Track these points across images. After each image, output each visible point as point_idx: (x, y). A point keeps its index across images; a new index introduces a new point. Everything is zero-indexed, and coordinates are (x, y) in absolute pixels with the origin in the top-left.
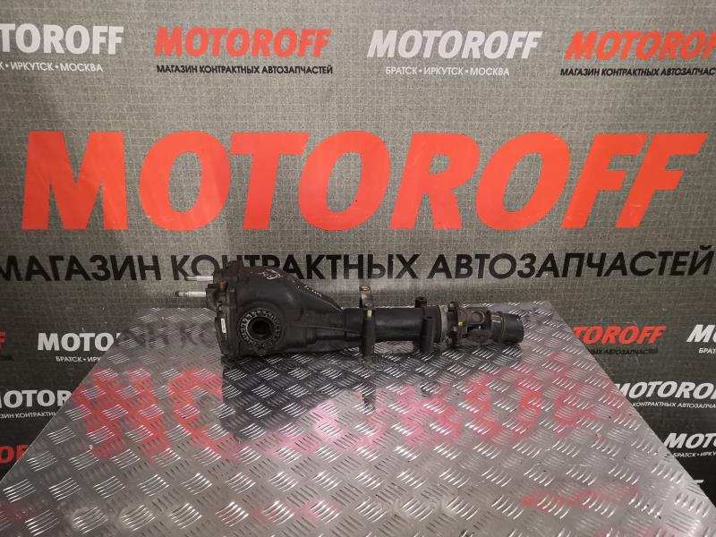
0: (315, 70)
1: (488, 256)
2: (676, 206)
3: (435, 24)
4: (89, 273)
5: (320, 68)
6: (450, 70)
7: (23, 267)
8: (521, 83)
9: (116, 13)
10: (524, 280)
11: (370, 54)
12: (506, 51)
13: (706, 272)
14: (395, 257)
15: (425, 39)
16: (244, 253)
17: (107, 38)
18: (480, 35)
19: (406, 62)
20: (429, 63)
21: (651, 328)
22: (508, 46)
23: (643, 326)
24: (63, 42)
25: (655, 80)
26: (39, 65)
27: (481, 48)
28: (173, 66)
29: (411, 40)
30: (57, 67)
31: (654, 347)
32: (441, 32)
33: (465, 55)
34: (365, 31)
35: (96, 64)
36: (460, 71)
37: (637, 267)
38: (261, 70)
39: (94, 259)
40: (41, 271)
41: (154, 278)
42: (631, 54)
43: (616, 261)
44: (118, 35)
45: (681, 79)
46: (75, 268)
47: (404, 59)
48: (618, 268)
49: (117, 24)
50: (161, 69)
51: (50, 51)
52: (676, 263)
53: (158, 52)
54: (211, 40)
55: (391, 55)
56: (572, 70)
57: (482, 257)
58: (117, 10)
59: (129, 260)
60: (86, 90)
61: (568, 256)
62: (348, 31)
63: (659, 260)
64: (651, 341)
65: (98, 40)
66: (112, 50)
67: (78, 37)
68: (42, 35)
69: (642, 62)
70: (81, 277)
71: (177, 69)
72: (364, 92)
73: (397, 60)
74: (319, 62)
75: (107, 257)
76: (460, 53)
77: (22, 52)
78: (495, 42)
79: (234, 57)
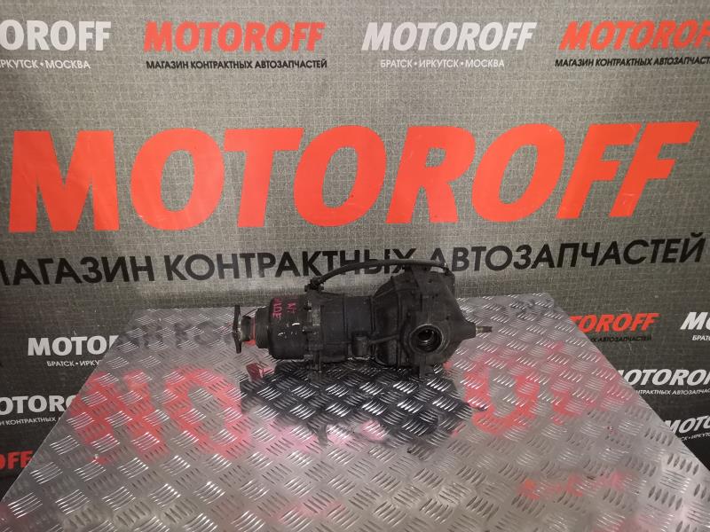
0: (309, 64)
1: (484, 249)
2: (668, 194)
3: (429, 16)
4: (80, 275)
5: (314, 62)
7: (11, 271)
8: (516, 74)
9: (103, 8)
10: (520, 272)
11: (365, 47)
12: (501, 42)
13: (698, 259)
14: (391, 251)
15: (420, 32)
16: (239, 252)
17: (94, 34)
18: (475, 27)
19: (401, 55)
20: (424, 55)
21: (644, 315)
22: (503, 37)
23: (636, 313)
24: (48, 39)
25: (648, 69)
26: (24, 63)
28: (162, 62)
29: (406, 33)
30: (42, 64)
31: (646, 334)
32: (436, 24)
33: (460, 47)
34: (360, 24)
35: (83, 60)
36: (455, 63)
37: (630, 255)
38: (253, 64)
39: (84, 261)
40: (30, 275)
41: (147, 279)
42: (625, 44)
43: (609, 250)
44: (105, 30)
45: (673, 69)
46: (65, 270)
47: (398, 52)
48: (612, 257)
49: (104, 20)
50: (150, 65)
51: (34, 48)
52: (668, 250)
53: (147, 47)
54: (202, 35)
55: (386, 47)
56: (566, 61)
57: (478, 250)
58: (104, 4)
59: (121, 261)
60: (73, 88)
61: (564, 247)
62: (342, 24)
63: (651, 248)
64: (643, 328)
65: (85, 36)
66: (99, 46)
67: (63, 32)
68: (25, 31)
69: (636, 52)
70: (71, 280)
71: (168, 65)
72: (359, 85)
73: (392, 53)
74: (313, 56)
75: (99, 259)
76: (455, 45)
77: (5, 50)
78: (489, 34)
79: (226, 52)
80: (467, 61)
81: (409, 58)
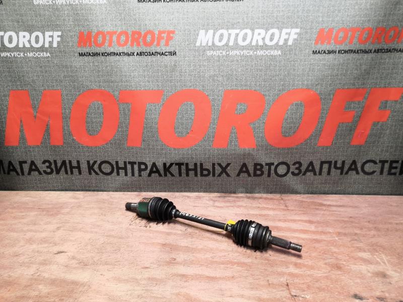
0: (166, 54)
1: (273, 164)
3: (235, 26)
4: (41, 170)
5: (169, 52)
6: (245, 52)
7: (6, 165)
8: (289, 59)
9: (57, 25)
10: (295, 177)
11: (198, 44)
12: (279, 40)
14: (216, 164)
15: (230, 35)
16: (127, 160)
17: (53, 38)
18: (263, 32)
19: (219, 48)
20: (233, 49)
22: (280, 38)
24: (29, 41)
25: (370, 56)
26: (16, 54)
27: (263, 39)
28: (87, 53)
29: (222, 35)
30: (26, 55)
32: (239, 30)
33: (254, 43)
34: (195, 31)
35: (47, 52)
36: (251, 53)
37: (365, 169)
38: (135, 54)
39: (44, 162)
40: (15, 170)
41: (78, 173)
42: (355, 41)
43: (351, 165)
44: (58, 36)
45: (385, 55)
46: (33, 167)
47: (217, 46)
48: (353, 170)
49: (58, 31)
50: (81, 55)
51: (22, 46)
53: (79, 45)
54: (108, 38)
55: (210, 44)
56: (319, 51)
57: (269, 165)
58: (58, 23)
61: (322, 163)
62: (185, 31)
63: (379, 165)
65: (48, 39)
66: (55, 45)
67: (37, 38)
68: (18, 37)
69: (362, 45)
70: (37, 173)
71: (90, 54)
72: (195, 66)
73: (213, 47)
74: (168, 49)
75: (52, 161)
76: (251, 42)
77: (7, 47)
78: (271, 36)
79: (121, 47)
80: (258, 51)
81: (223, 50)
